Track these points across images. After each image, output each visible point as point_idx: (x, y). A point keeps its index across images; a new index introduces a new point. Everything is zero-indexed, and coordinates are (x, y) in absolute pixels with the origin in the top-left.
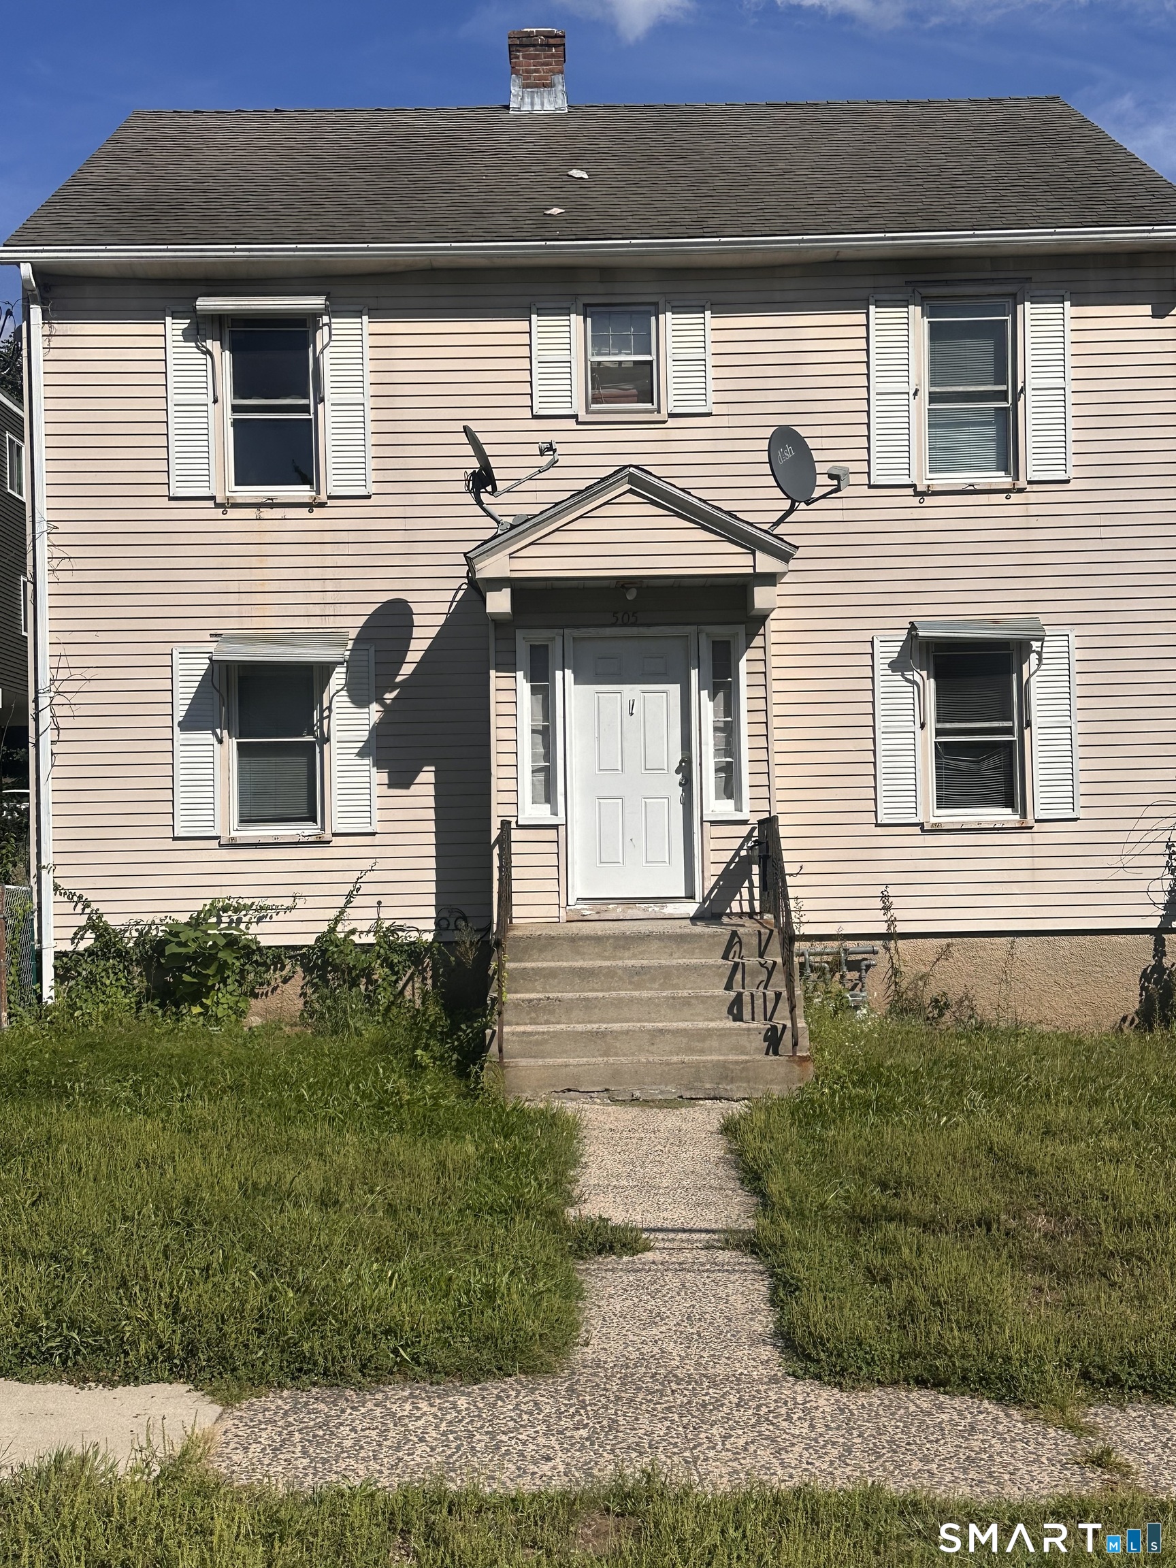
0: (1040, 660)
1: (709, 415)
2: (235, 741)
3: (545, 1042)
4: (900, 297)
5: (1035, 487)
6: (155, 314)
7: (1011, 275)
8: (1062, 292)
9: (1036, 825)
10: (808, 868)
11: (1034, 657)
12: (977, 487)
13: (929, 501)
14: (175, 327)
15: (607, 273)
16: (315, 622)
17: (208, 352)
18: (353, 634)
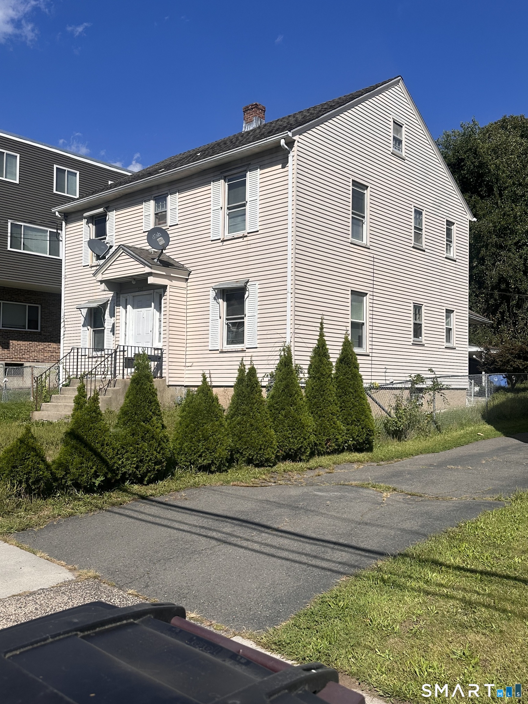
0: (249, 293)
1: (177, 225)
2: (92, 329)
3: (48, 407)
4: (218, 178)
5: (250, 235)
6: (81, 219)
7: (246, 163)
8: (257, 166)
9: (247, 350)
10: (195, 364)
11: (247, 292)
12: (235, 237)
13: (225, 243)
14: (85, 221)
15: (158, 186)
16: (104, 296)
17: (89, 227)
18: (111, 299)
